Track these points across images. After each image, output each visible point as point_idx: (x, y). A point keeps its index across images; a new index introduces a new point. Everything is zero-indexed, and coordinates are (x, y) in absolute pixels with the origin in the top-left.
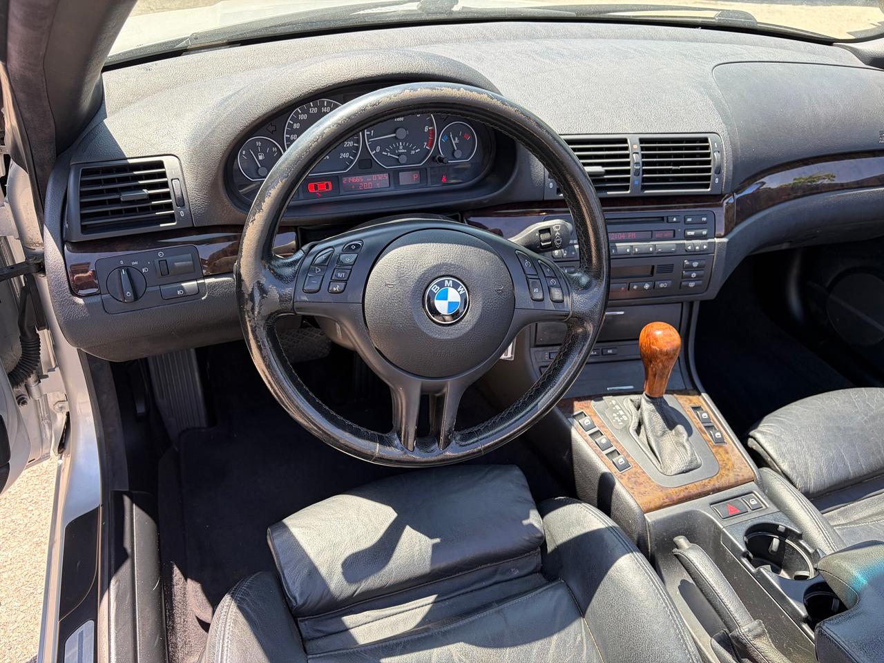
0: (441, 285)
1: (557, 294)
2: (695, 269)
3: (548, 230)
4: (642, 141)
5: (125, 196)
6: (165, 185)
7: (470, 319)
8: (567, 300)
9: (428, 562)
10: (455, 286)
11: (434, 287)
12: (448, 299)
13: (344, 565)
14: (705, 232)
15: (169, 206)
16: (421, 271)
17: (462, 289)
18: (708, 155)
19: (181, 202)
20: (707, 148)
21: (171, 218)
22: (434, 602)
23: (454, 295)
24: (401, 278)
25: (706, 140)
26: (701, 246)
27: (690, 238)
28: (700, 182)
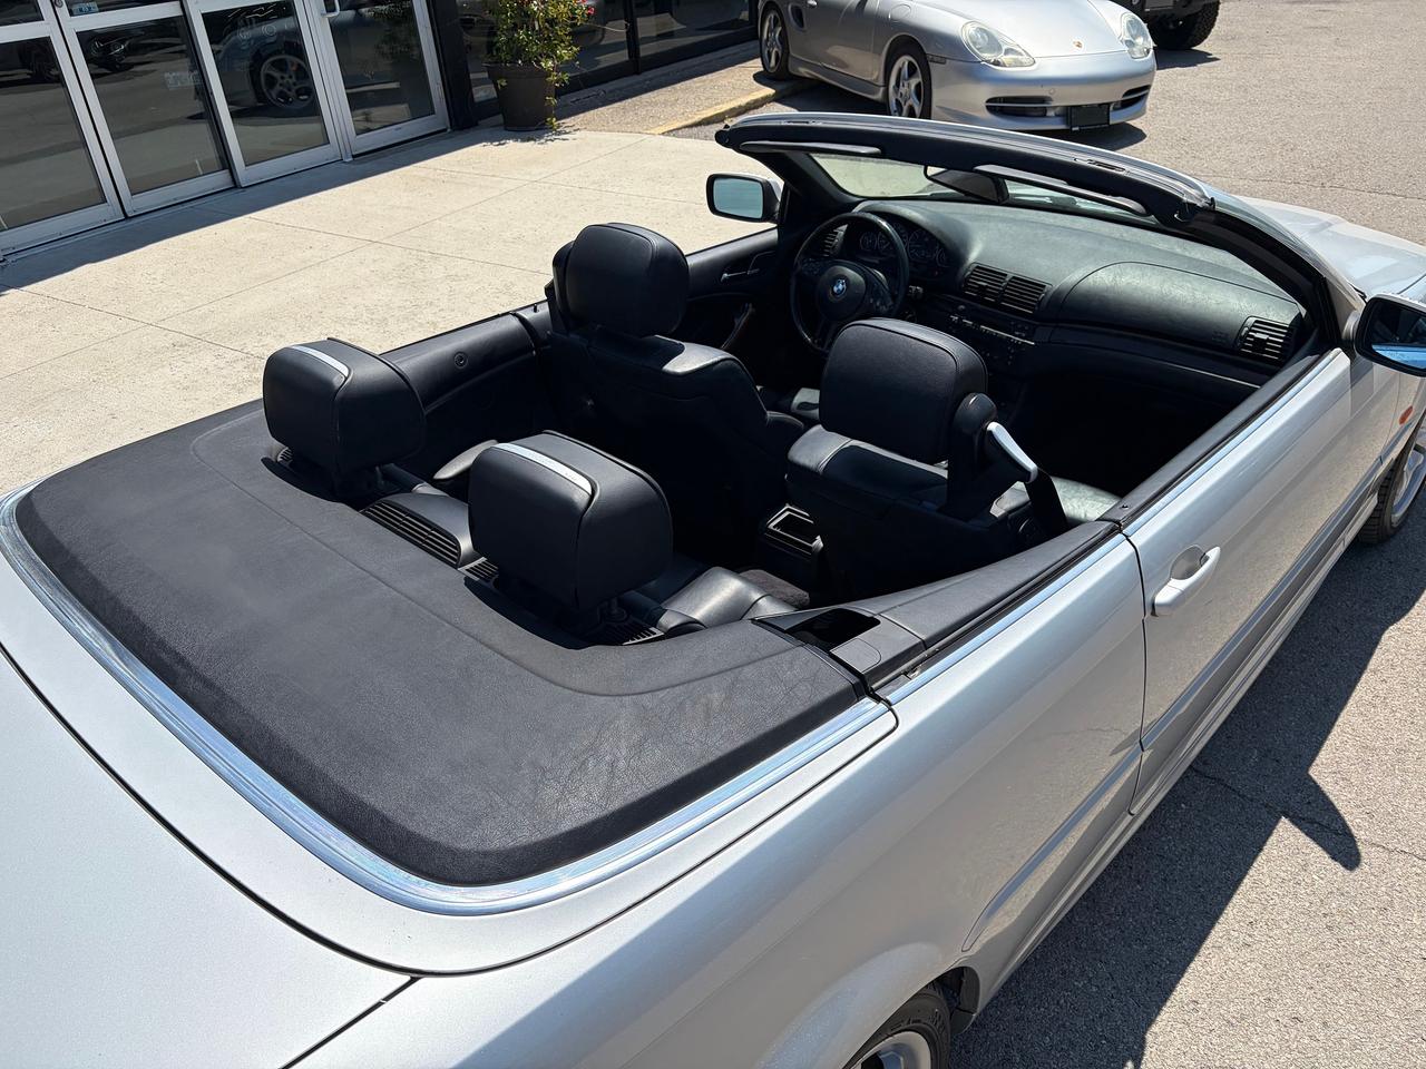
2: (1012, 354)
4: (1013, 278)
10: (843, 284)
12: (839, 287)
14: (1025, 336)
17: (845, 285)
18: (1039, 294)
20: (1041, 290)
25: (1044, 286)
26: (1019, 342)
27: (1016, 336)
28: (1031, 307)
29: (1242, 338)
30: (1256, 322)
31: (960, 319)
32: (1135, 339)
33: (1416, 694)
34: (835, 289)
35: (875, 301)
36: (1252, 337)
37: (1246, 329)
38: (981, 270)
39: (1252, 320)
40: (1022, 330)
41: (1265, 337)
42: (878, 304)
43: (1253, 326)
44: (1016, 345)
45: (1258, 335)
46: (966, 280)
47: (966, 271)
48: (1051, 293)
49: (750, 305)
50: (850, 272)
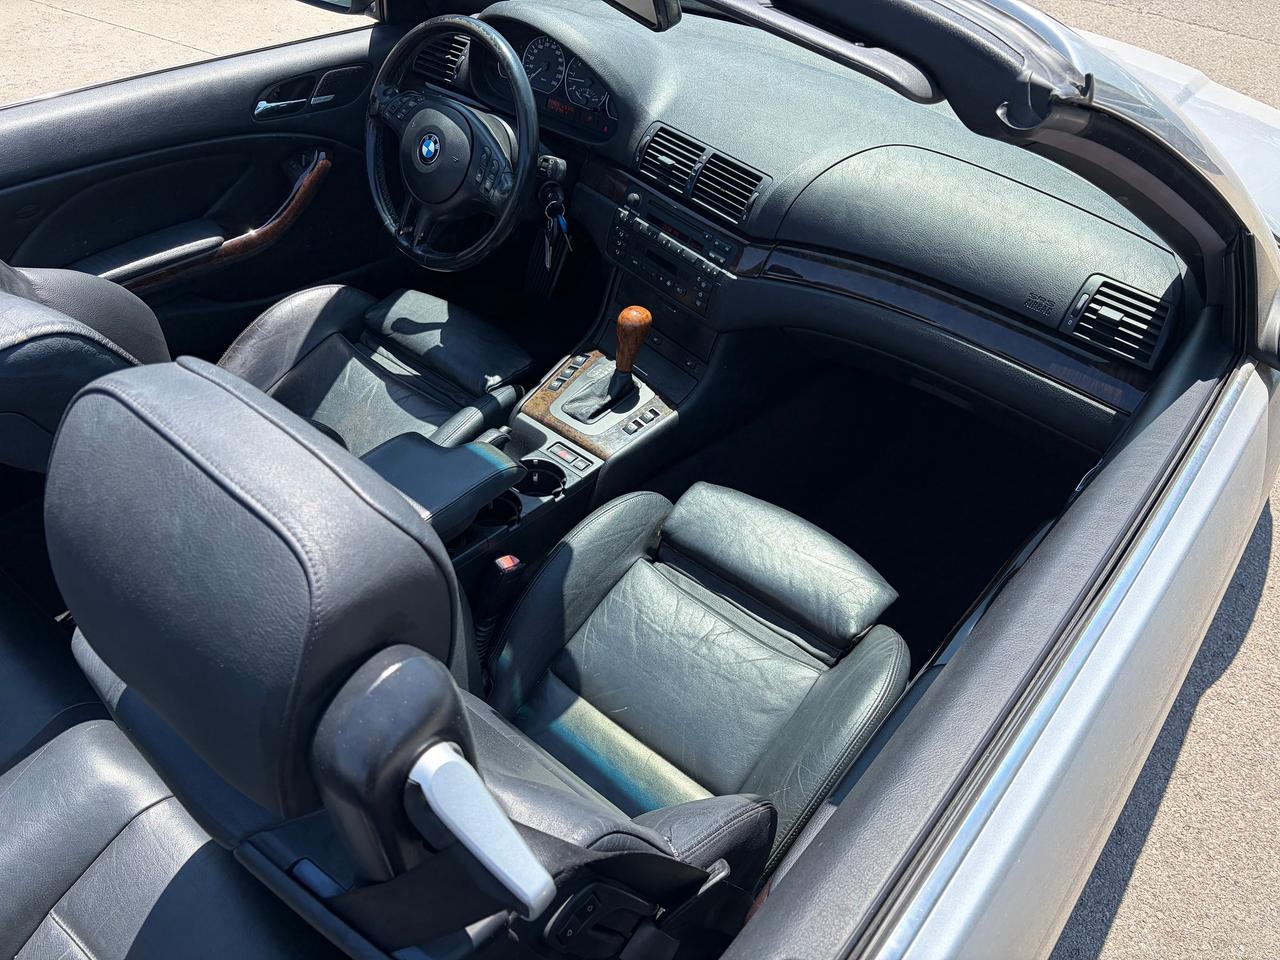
2: (703, 290)
4: (713, 155)
5: (438, 54)
8: (492, 191)
10: (435, 143)
11: (426, 137)
13: (400, 320)
14: (722, 261)
17: (438, 146)
18: (751, 192)
20: (755, 185)
21: (450, 77)
22: (415, 376)
23: (432, 147)
24: (417, 124)
25: (759, 179)
26: (713, 269)
27: (710, 259)
28: (734, 212)
29: (1076, 312)
30: (1105, 284)
31: (632, 216)
32: (900, 283)
33: (1242, 824)
34: (425, 150)
35: (484, 179)
36: (1095, 312)
37: (1086, 297)
38: (667, 136)
39: (1098, 280)
40: (719, 250)
41: (1116, 316)
42: (488, 185)
43: (1099, 292)
44: (709, 276)
45: (1105, 311)
46: (644, 151)
47: (644, 135)
48: (768, 194)
49: (323, 154)
50: (447, 123)
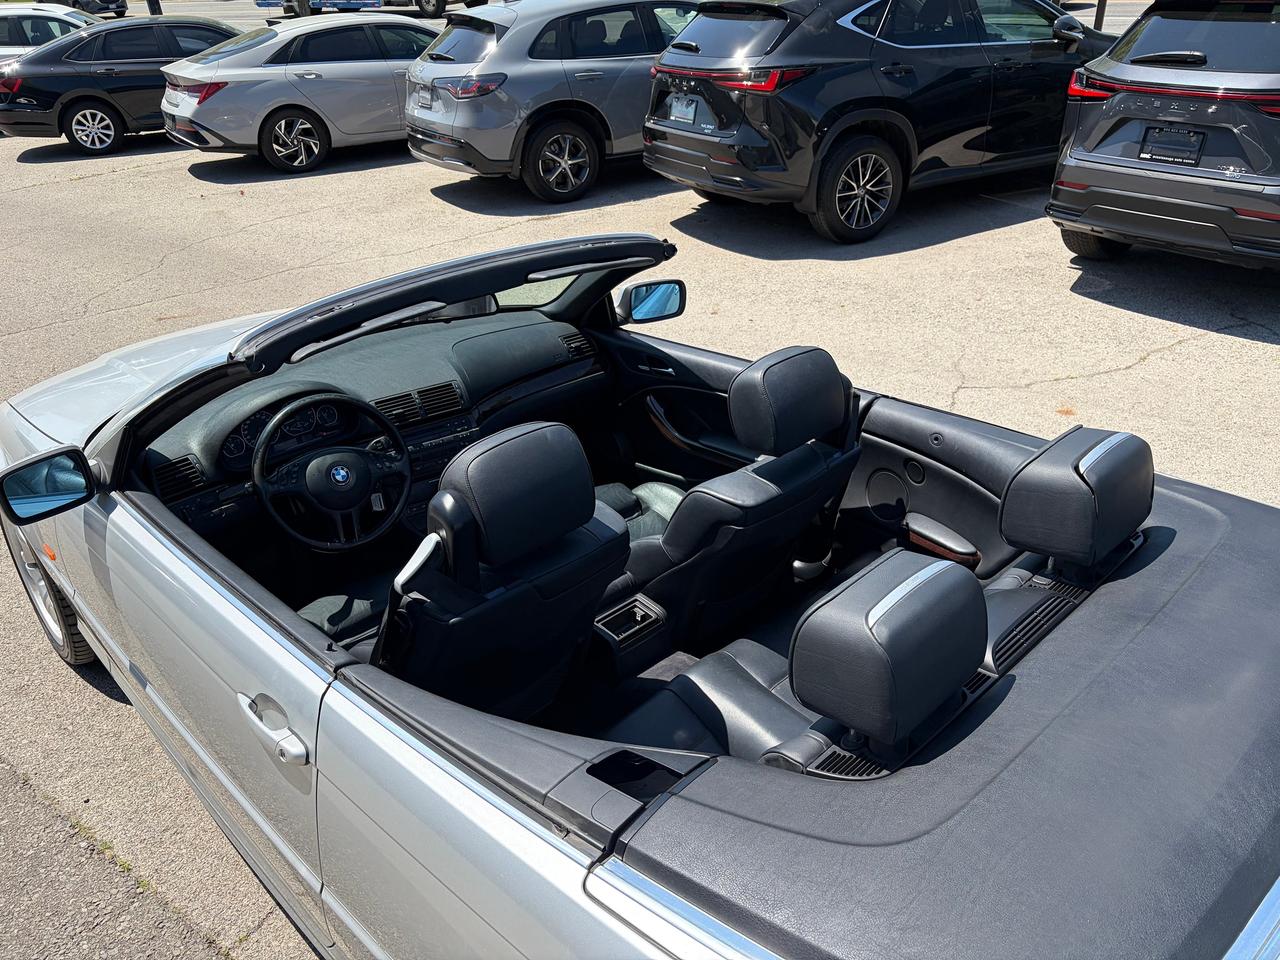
0: (336, 470)
1: (387, 464)
3: (379, 441)
4: (419, 392)
6: (193, 468)
7: (352, 481)
9: (369, 610)
10: (342, 469)
11: (333, 471)
12: (341, 474)
13: (328, 620)
14: (465, 427)
15: (198, 477)
16: (326, 467)
17: (345, 469)
19: (202, 473)
20: (451, 388)
21: (199, 482)
23: (343, 473)
24: (319, 471)
25: (450, 385)
27: (461, 432)
28: (457, 404)
30: (565, 337)
43: (566, 342)
45: (573, 345)
